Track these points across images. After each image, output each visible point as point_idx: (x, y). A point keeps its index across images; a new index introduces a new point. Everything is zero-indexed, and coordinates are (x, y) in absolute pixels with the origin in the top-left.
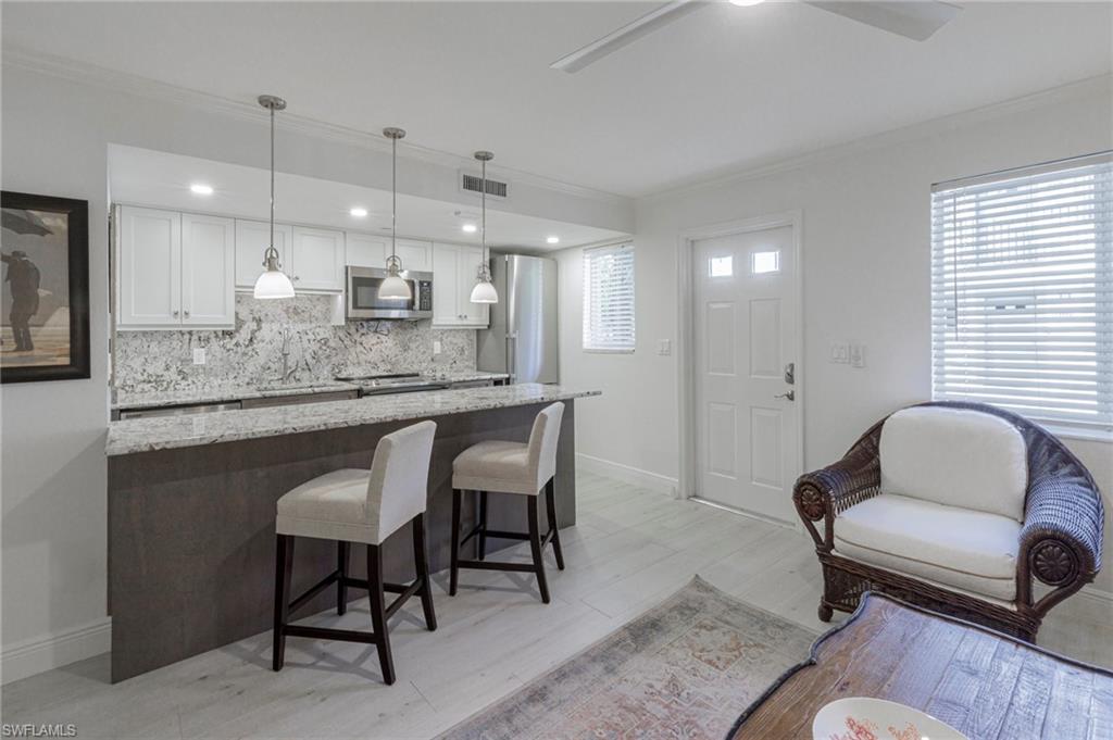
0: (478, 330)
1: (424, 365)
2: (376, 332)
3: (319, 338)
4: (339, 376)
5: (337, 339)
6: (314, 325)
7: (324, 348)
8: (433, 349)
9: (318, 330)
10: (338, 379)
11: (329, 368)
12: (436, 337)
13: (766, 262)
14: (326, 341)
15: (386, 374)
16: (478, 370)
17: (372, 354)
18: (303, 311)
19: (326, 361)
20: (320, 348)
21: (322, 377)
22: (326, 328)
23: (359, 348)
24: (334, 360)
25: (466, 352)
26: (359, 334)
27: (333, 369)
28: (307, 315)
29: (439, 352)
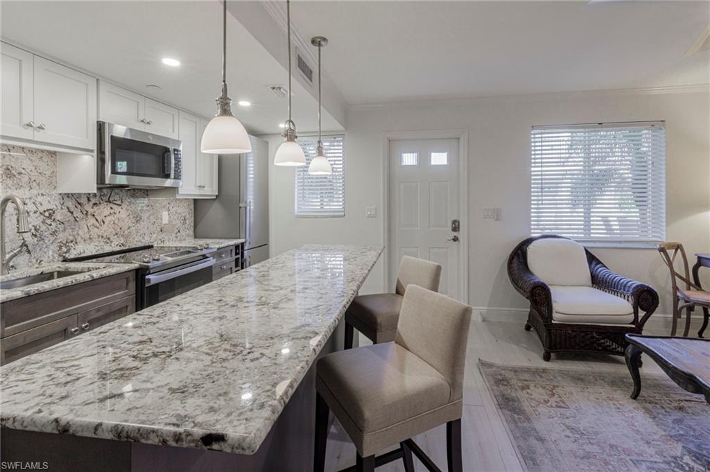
0: (195, 201)
1: (154, 236)
2: (109, 201)
3: (41, 209)
4: (68, 256)
5: (65, 211)
6: (35, 192)
7: (49, 221)
8: (162, 220)
9: (40, 199)
10: (65, 260)
11: (54, 247)
12: (164, 207)
13: (439, 159)
14: (51, 214)
15: (118, 249)
16: (195, 237)
17: (104, 227)
18: (20, 173)
19: (52, 238)
20: (43, 222)
21: (45, 259)
22: (50, 196)
23: (92, 221)
24: (62, 237)
25: (187, 222)
26: (91, 203)
27: (60, 247)
28: (25, 179)
29: (167, 222)
